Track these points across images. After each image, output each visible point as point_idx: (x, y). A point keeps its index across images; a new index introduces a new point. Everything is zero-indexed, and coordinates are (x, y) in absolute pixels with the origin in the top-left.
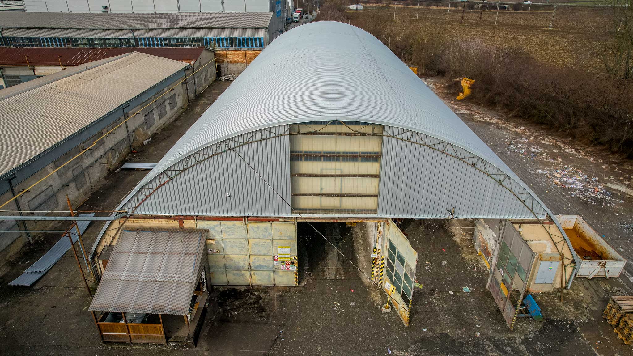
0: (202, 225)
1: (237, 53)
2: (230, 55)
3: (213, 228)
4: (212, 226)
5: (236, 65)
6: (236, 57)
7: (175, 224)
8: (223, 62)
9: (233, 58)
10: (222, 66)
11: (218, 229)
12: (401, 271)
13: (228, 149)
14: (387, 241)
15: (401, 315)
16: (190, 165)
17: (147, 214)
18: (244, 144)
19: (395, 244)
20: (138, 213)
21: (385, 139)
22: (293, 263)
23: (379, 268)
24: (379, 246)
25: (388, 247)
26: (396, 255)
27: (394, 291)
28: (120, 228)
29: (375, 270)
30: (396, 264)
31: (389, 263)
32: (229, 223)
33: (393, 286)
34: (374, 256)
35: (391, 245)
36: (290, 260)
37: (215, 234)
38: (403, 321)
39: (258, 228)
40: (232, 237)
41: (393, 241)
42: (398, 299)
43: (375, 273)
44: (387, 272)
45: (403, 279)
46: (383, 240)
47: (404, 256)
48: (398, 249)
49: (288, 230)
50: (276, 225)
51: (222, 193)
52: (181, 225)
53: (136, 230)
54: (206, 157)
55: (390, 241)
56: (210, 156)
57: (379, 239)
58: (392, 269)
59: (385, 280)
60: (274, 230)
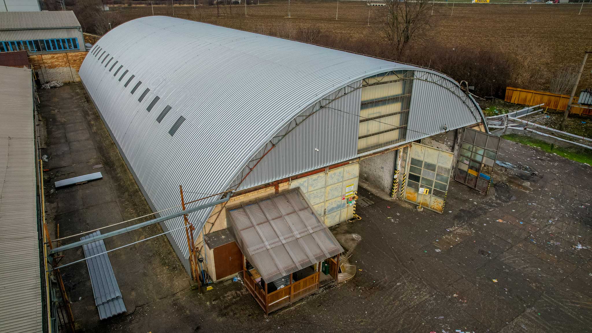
0: (294, 184)
1: (56, 56)
2: (48, 59)
3: (302, 185)
4: (302, 183)
5: (58, 70)
6: (56, 61)
7: (271, 190)
8: (40, 68)
9: (52, 63)
10: (39, 73)
11: (306, 184)
12: (431, 176)
13: (322, 107)
14: (409, 161)
15: (433, 208)
16: (290, 128)
17: (249, 187)
18: (333, 100)
19: (421, 159)
20: (241, 189)
21: (415, 81)
22: (354, 198)
23: (401, 185)
24: (399, 168)
25: (410, 165)
26: (423, 166)
27: (428, 192)
28: (221, 211)
29: (395, 188)
30: (424, 173)
31: (411, 177)
32: (315, 176)
33: (426, 189)
34: (395, 177)
35: (415, 162)
36: (352, 196)
37: (303, 190)
38: (437, 211)
39: (335, 174)
40: (315, 188)
41: (416, 158)
42: (428, 198)
43: (395, 191)
44: (410, 185)
45: (435, 180)
46: (404, 160)
47: (433, 163)
48: (426, 161)
49: (354, 169)
50: (347, 168)
51: (312, 149)
52: (277, 190)
53: (240, 207)
54: (304, 118)
55: (412, 159)
56: (307, 117)
57: (399, 162)
58: (417, 179)
59: (407, 192)
60: (345, 173)
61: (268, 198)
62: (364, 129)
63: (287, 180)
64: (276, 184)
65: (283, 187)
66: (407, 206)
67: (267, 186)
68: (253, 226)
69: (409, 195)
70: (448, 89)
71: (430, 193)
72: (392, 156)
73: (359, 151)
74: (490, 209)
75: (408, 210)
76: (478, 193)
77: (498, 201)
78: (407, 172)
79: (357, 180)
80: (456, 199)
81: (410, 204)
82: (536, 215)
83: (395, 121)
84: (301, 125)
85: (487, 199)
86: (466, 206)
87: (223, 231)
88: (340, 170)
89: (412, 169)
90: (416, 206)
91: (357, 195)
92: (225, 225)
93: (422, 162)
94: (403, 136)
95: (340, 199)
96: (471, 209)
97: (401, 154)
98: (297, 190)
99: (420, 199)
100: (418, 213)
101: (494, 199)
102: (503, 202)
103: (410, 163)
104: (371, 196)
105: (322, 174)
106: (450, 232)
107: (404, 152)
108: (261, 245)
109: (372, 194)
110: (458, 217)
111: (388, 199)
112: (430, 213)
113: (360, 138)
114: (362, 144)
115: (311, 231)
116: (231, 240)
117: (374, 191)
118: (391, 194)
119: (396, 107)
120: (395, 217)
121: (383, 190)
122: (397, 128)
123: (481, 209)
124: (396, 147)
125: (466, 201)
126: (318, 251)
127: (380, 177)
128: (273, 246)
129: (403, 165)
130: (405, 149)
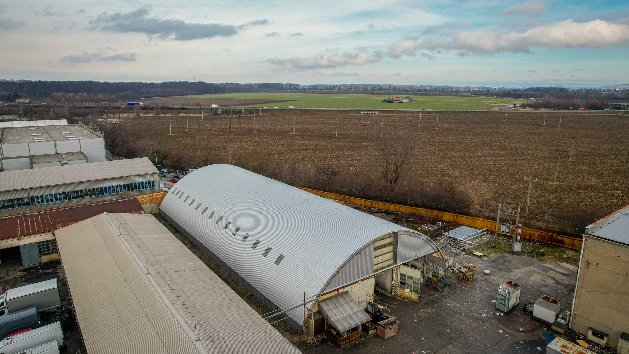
0: (346, 289)
4: (349, 288)
7: (336, 293)
11: (351, 289)
12: (411, 282)
13: (357, 253)
14: (399, 274)
15: (414, 300)
16: (345, 264)
17: (327, 292)
18: (362, 250)
19: (405, 273)
20: (324, 292)
21: (399, 236)
22: (372, 295)
23: (396, 287)
24: (394, 278)
25: (400, 277)
26: (406, 277)
27: (410, 291)
28: (316, 303)
29: (393, 289)
30: (407, 281)
31: (401, 283)
32: (354, 285)
33: (409, 289)
34: (393, 283)
35: (402, 275)
36: (372, 294)
37: (350, 292)
38: (416, 301)
39: (363, 284)
40: (355, 291)
41: (403, 273)
42: (410, 294)
43: (393, 291)
44: (401, 287)
45: (413, 284)
46: (397, 274)
47: (412, 276)
48: (408, 274)
49: (372, 281)
50: (369, 280)
51: (353, 272)
52: (338, 292)
53: (324, 301)
54: (350, 259)
55: (401, 274)
56: (351, 258)
57: (394, 275)
58: (404, 284)
59: (399, 291)
60: (368, 282)
61: (335, 296)
62: (376, 260)
63: (343, 287)
64: (338, 290)
65: (341, 291)
66: (400, 299)
67: (334, 291)
68: (331, 309)
69: (401, 293)
70: (416, 237)
71: (411, 291)
72: (390, 273)
73: (375, 271)
74: (444, 299)
75: (401, 301)
76: (438, 291)
77: (449, 294)
78: (399, 281)
79: (373, 286)
80: (426, 294)
81: (402, 298)
82: (468, 301)
83: (390, 255)
84: (349, 262)
85: (443, 293)
86: (431, 298)
87: (316, 313)
88: (366, 281)
89: (401, 279)
90: (404, 299)
91: (374, 293)
92: (317, 310)
93: (406, 275)
94: (395, 262)
95: (365, 296)
96: (433, 299)
97: (395, 271)
98: (347, 292)
99: (407, 295)
100: (406, 302)
101: (447, 293)
102: (452, 295)
103: (400, 275)
104: (380, 294)
105: (357, 284)
106: (422, 311)
107: (396, 270)
108: (336, 317)
109: (381, 293)
110: (427, 304)
111: (390, 295)
112: (412, 302)
113: (374, 265)
114: (376, 267)
115: (356, 311)
116: (321, 316)
117: (382, 291)
118: (391, 293)
119: (390, 248)
120: (394, 305)
121: (387, 291)
122: (392, 259)
123: (439, 299)
124: (392, 268)
125: (432, 295)
126: (361, 320)
127: (385, 283)
128: (341, 318)
129: (397, 277)
130: (397, 269)
